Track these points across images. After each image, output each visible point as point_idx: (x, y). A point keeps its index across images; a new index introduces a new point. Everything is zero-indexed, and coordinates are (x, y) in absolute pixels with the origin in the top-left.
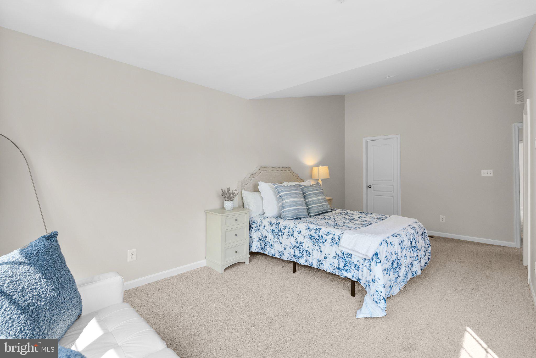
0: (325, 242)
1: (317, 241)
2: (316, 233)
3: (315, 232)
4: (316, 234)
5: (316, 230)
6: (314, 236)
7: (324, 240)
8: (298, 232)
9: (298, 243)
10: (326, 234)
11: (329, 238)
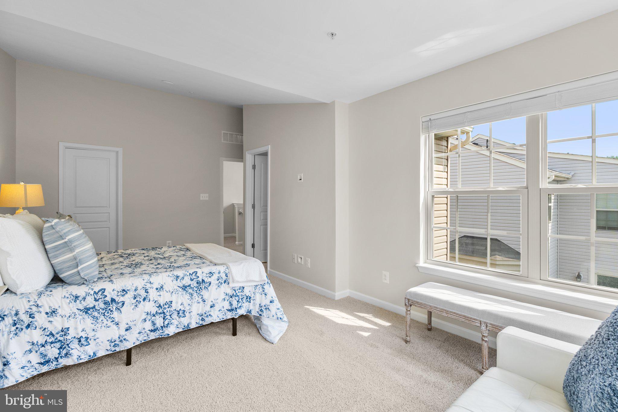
0: (209, 287)
1: (196, 289)
2: (193, 279)
3: (191, 278)
4: (192, 282)
5: (191, 276)
6: (189, 286)
7: (206, 285)
8: (157, 289)
9: (162, 305)
10: (207, 275)
11: (213, 280)
